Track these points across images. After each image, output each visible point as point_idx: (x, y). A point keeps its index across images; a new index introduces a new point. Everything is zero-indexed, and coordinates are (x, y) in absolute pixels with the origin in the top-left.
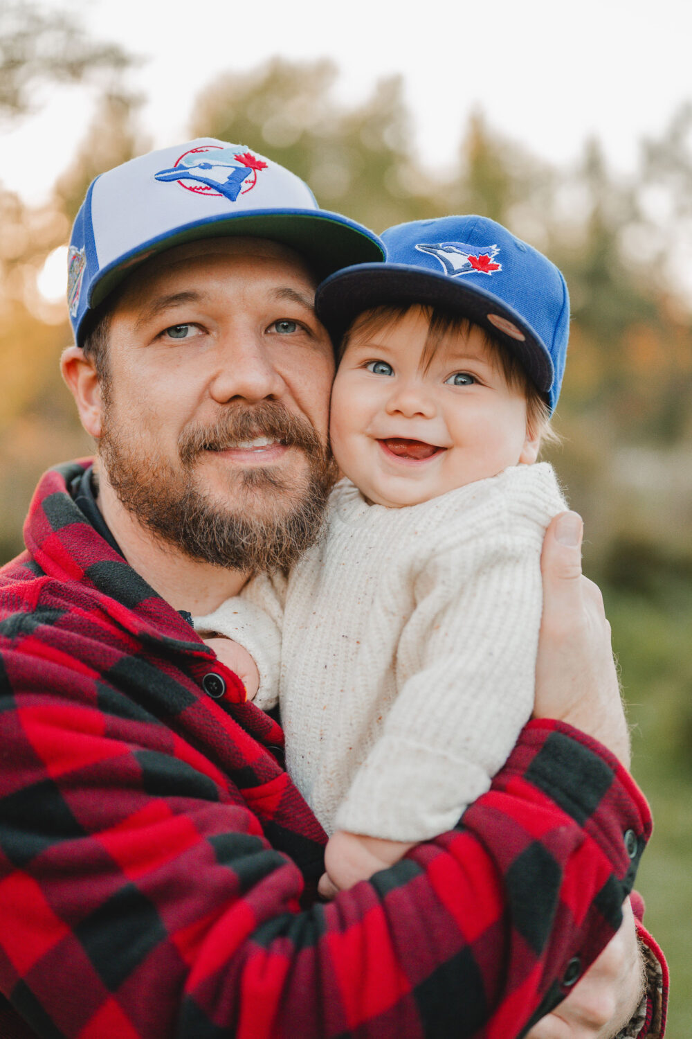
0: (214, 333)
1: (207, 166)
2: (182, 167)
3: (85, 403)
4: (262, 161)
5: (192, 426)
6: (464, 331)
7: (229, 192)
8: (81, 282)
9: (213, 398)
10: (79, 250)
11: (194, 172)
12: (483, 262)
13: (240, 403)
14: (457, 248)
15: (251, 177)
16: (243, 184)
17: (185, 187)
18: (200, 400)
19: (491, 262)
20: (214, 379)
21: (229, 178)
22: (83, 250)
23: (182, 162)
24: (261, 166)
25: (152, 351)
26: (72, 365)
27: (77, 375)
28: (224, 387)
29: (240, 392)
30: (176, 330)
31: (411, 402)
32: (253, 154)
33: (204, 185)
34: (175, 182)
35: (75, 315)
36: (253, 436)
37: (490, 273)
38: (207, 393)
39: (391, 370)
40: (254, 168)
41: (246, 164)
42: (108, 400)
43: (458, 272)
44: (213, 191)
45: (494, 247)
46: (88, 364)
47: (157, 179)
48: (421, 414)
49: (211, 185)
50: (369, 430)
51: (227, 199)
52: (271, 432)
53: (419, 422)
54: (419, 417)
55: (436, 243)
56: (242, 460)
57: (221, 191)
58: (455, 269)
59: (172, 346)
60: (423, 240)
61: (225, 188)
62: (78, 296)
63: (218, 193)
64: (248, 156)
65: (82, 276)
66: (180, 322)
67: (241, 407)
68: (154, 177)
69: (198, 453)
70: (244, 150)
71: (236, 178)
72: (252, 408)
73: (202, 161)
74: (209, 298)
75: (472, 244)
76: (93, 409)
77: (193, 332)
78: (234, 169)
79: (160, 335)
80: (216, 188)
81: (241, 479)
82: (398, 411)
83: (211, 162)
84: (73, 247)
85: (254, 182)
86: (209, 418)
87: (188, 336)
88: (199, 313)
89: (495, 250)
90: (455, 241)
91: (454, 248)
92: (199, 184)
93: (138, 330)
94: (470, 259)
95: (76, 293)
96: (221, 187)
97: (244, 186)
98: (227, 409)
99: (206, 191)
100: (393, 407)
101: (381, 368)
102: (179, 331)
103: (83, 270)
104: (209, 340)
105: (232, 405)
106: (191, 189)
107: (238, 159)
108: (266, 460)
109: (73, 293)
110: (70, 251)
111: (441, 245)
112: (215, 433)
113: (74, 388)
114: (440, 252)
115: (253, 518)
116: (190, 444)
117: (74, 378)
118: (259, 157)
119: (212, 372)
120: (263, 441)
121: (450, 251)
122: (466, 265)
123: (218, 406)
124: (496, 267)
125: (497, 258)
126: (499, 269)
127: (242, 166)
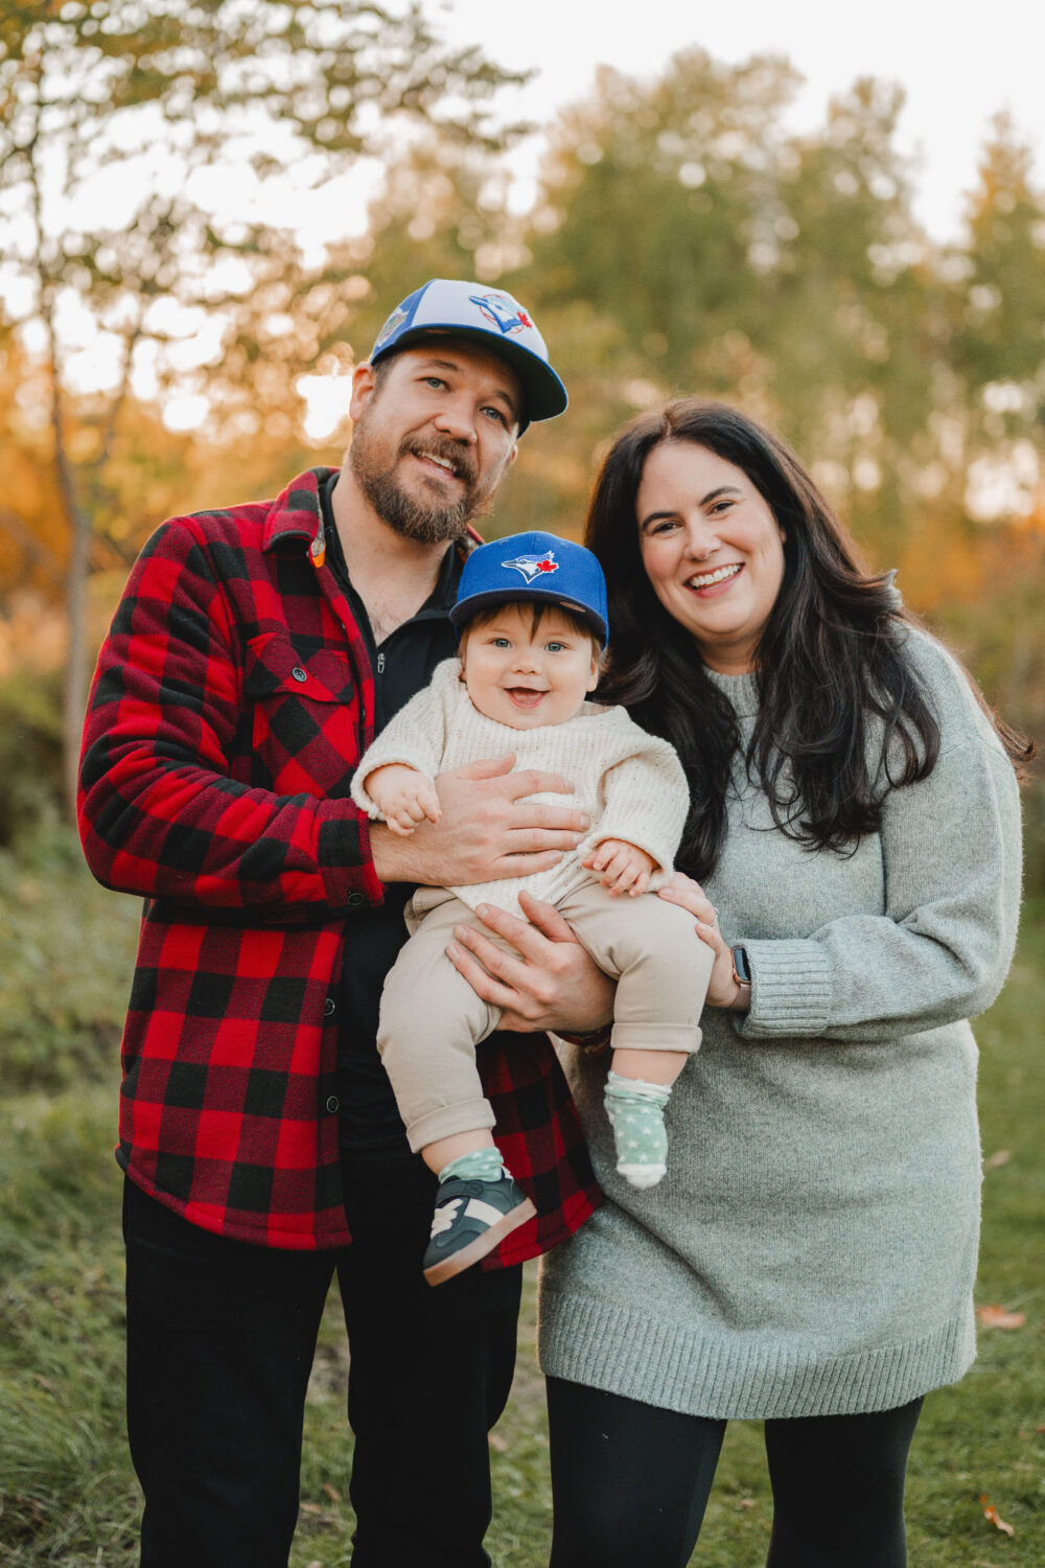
0: (452, 393)
1: (500, 308)
2: (486, 301)
4: (531, 323)
5: (414, 434)
7: (504, 326)
8: (394, 330)
9: (434, 424)
10: (403, 312)
11: (490, 306)
12: (546, 566)
14: (527, 559)
15: (520, 327)
17: (482, 311)
18: (427, 422)
19: (551, 564)
20: (439, 415)
21: (508, 320)
22: (406, 313)
23: (487, 298)
24: (528, 325)
25: (415, 384)
26: (362, 372)
27: (361, 379)
29: (450, 430)
31: (527, 664)
32: (528, 316)
33: (492, 316)
34: (478, 305)
35: (380, 345)
36: (443, 457)
37: (552, 571)
38: (433, 420)
39: (508, 644)
40: (524, 324)
41: (521, 319)
43: (533, 576)
44: (495, 322)
45: (550, 553)
46: (372, 377)
47: (470, 299)
49: (497, 319)
50: (500, 683)
51: (501, 328)
52: (455, 461)
53: (533, 678)
54: (532, 675)
56: (429, 468)
58: (531, 574)
59: (426, 387)
60: (505, 559)
61: (503, 323)
63: (498, 324)
64: (525, 316)
65: (397, 327)
66: (439, 378)
67: (447, 437)
68: (466, 296)
69: (408, 452)
70: (524, 311)
71: (513, 323)
72: (452, 443)
73: (498, 304)
75: (536, 554)
78: (513, 318)
79: (423, 379)
80: (499, 321)
83: (504, 308)
85: (521, 329)
86: (426, 434)
87: (438, 387)
88: (451, 379)
89: (551, 554)
90: (524, 554)
91: (525, 560)
92: (490, 314)
93: (413, 369)
94: (539, 565)
95: (387, 334)
97: (514, 328)
99: (491, 318)
100: (515, 668)
101: (502, 642)
102: (436, 382)
103: (399, 325)
104: (448, 395)
105: (443, 434)
106: (485, 315)
107: (519, 314)
108: (443, 475)
111: (517, 559)
112: (424, 445)
114: (518, 565)
116: (408, 444)
118: (530, 320)
119: (441, 411)
120: (447, 464)
121: (525, 563)
122: (537, 570)
123: (435, 430)
124: (555, 566)
125: (554, 560)
126: (558, 567)
127: (518, 318)
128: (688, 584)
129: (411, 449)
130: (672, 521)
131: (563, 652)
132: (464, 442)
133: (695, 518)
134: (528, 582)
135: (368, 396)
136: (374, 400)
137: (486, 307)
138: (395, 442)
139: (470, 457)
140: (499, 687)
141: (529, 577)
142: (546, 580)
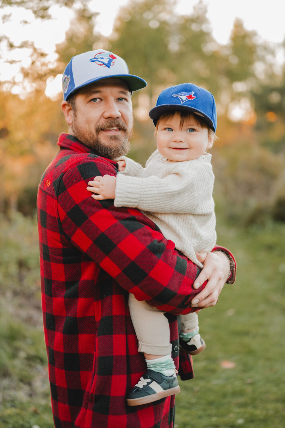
0: (104, 101)
1: (102, 58)
2: (96, 58)
3: (67, 115)
4: (116, 56)
5: (98, 124)
6: (189, 117)
7: (108, 65)
8: (68, 85)
9: (103, 117)
10: (68, 76)
12: (190, 97)
13: (110, 119)
14: (183, 94)
15: (113, 61)
16: (111, 63)
17: (97, 63)
18: (101, 118)
19: (193, 96)
20: (104, 112)
21: (108, 62)
23: (96, 57)
24: (115, 58)
25: (88, 104)
26: (64, 106)
27: (65, 108)
28: (107, 115)
29: (111, 116)
30: (94, 100)
31: (179, 138)
32: (113, 54)
33: (102, 64)
34: (95, 62)
35: (66, 93)
36: (112, 127)
37: (193, 99)
38: (102, 116)
39: (172, 130)
40: (114, 59)
41: (111, 57)
42: (75, 115)
43: (184, 101)
44: (104, 65)
45: (193, 92)
46: (69, 106)
47: (90, 61)
48: (181, 141)
49: (104, 64)
50: (168, 146)
51: (108, 68)
52: (117, 126)
53: (181, 143)
54: (181, 142)
55: (177, 93)
56: (110, 133)
57: (106, 65)
58: (184, 100)
59: (93, 104)
60: (174, 93)
61: (107, 65)
62: (67, 88)
63: (105, 66)
64: (112, 55)
65: (68, 83)
66: (95, 98)
67: (110, 120)
68: (89, 61)
69: (99, 131)
70: (111, 53)
71: (110, 62)
72: (113, 120)
74: (103, 93)
75: (187, 92)
76: (69, 117)
77: (98, 100)
78: (109, 59)
79: (90, 101)
80: (105, 65)
81: (109, 138)
82: (175, 141)
83: (103, 57)
84: (65, 75)
85: (114, 63)
86: (103, 121)
87: (97, 101)
88: (100, 96)
89: (193, 93)
90: (182, 92)
91: (182, 94)
93: (85, 99)
94: (187, 96)
95: (66, 87)
96: (106, 64)
97: (112, 64)
98: (107, 120)
99: (102, 65)
100: (174, 140)
101: (170, 129)
102: (95, 100)
103: (69, 82)
104: (103, 102)
105: (108, 119)
106: (99, 64)
107: (110, 56)
108: (115, 133)
109: (65, 87)
110: (64, 76)
111: (179, 94)
112: (104, 126)
113: (64, 111)
114: (179, 96)
115: (113, 147)
116: (98, 129)
117: (64, 109)
118: (115, 55)
119: (104, 111)
120: (115, 128)
121: (181, 95)
122: (186, 98)
123: (105, 119)
124: (194, 97)
125: (194, 95)
126: (195, 98)
127: (111, 58)
132: (117, 118)
134: (182, 103)
137: (98, 61)
140: (167, 147)
141: (183, 101)
142: (189, 103)
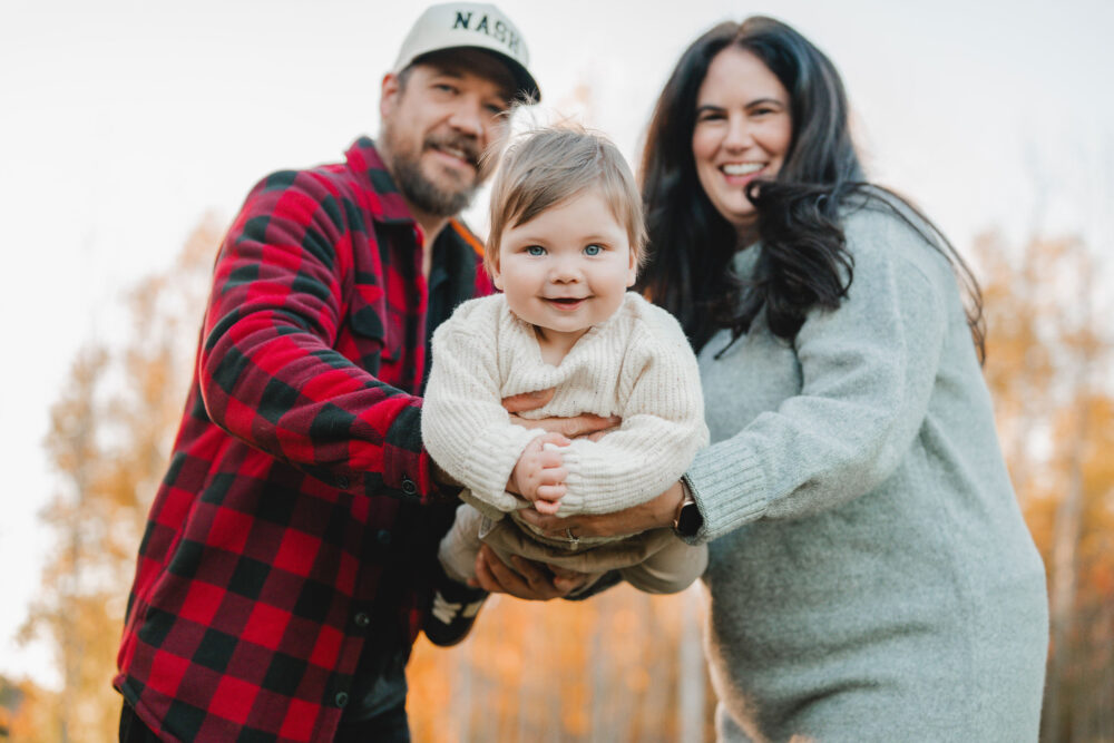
9: (447, 124)
20: (451, 116)
52: (467, 151)
79: (436, 86)
116: (429, 140)
120: (460, 154)
123: (448, 129)
128: (721, 168)
129: (431, 145)
130: (720, 115)
131: (602, 254)
132: (472, 137)
133: (737, 117)
135: (393, 98)
136: (399, 102)
138: (418, 138)
139: (478, 146)
